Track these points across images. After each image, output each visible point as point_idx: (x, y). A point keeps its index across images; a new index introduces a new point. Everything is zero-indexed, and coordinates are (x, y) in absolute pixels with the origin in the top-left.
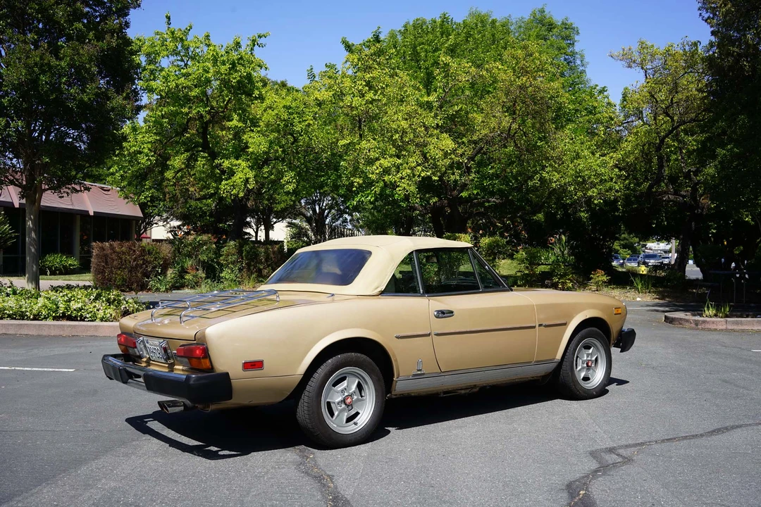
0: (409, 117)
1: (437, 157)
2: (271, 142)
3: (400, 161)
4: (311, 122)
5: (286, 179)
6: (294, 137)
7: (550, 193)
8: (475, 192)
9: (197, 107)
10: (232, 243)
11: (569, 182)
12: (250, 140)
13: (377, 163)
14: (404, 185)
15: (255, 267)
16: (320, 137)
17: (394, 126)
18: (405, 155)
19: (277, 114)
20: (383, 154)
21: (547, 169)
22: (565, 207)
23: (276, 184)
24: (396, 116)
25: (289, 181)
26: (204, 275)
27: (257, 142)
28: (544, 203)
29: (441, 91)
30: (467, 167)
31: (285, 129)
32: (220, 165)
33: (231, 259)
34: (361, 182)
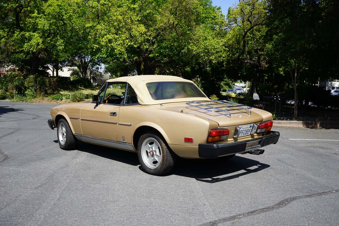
0: (122, 14)
1: (136, 35)
2: (51, 24)
3: (117, 36)
4: (72, 14)
5: (58, 43)
6: (64, 22)
7: (192, 56)
8: (156, 55)
9: (12, 4)
10: (32, 76)
11: (201, 51)
12: (39, 22)
13: (105, 37)
14: (119, 48)
15: (43, 89)
16: (77, 23)
17: (114, 18)
18: (120, 34)
19: (54, 9)
20: (109, 32)
21: (191, 44)
22: (199, 64)
23: (54, 46)
24: (116, 13)
25: (60, 44)
26: (17, 92)
27: (43, 23)
28: (189, 61)
29: (140, 2)
30: (152, 42)
31: (58, 17)
32: (24, 35)
33: (31, 84)
34: (98, 47)
